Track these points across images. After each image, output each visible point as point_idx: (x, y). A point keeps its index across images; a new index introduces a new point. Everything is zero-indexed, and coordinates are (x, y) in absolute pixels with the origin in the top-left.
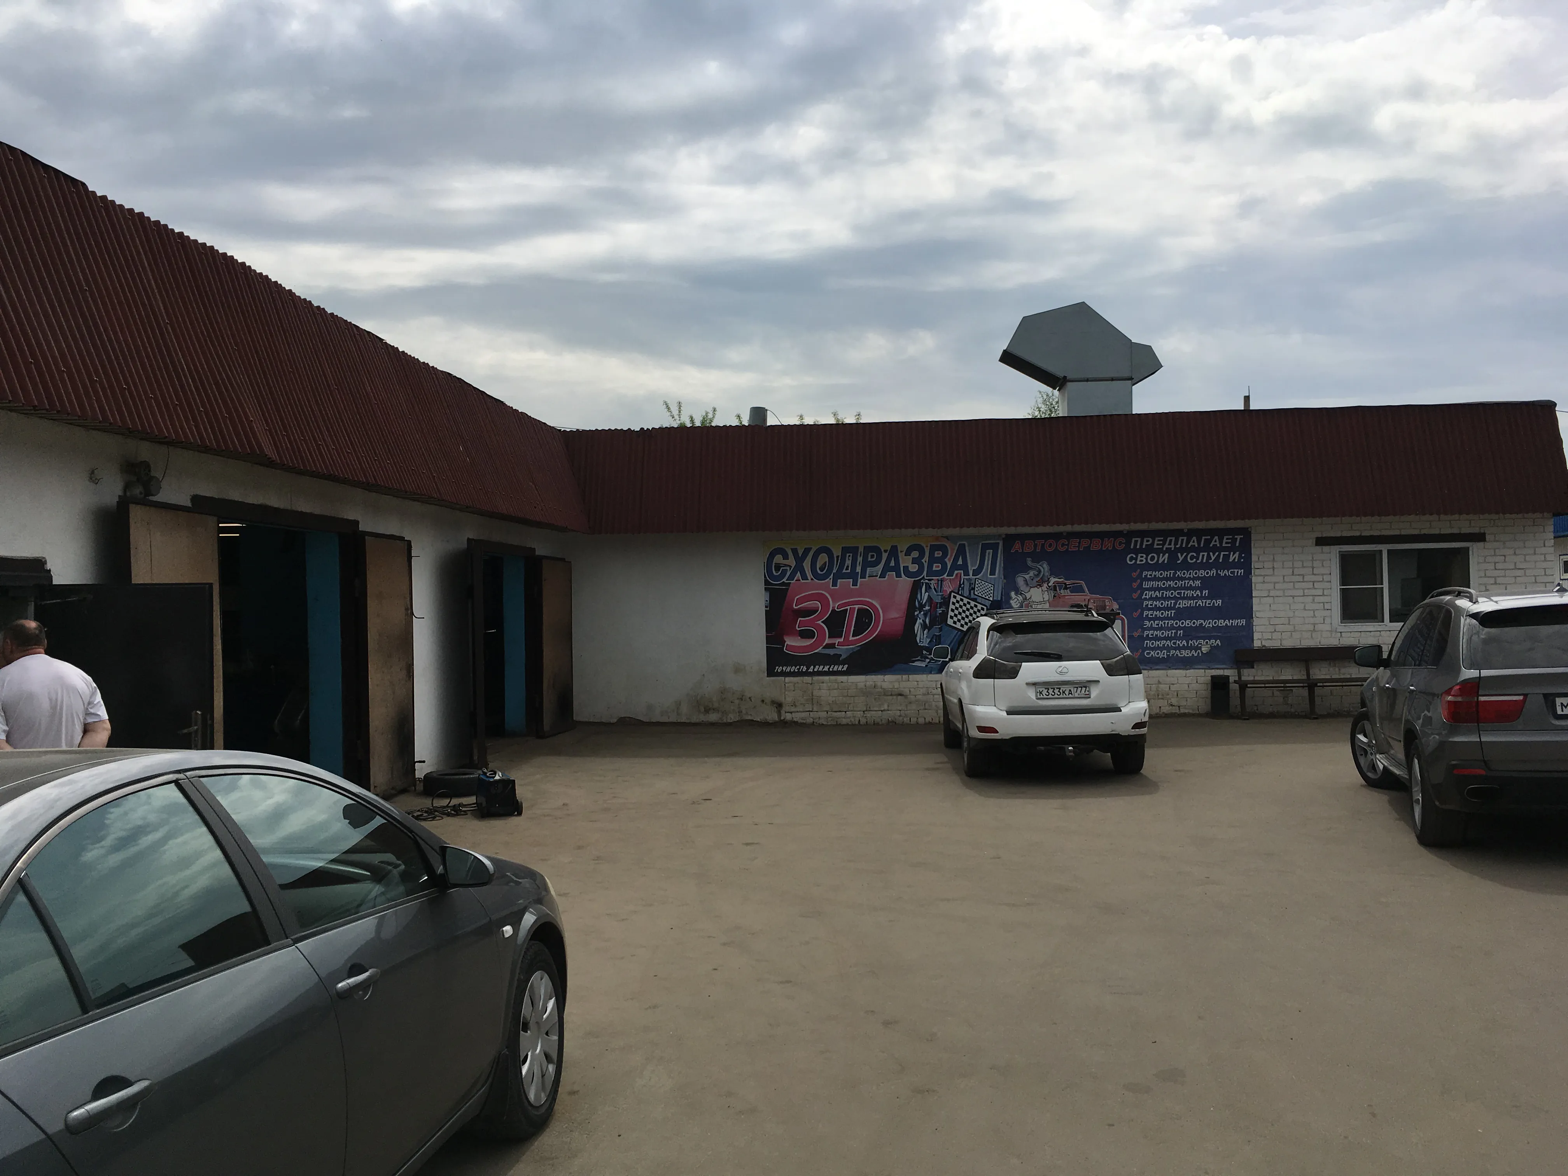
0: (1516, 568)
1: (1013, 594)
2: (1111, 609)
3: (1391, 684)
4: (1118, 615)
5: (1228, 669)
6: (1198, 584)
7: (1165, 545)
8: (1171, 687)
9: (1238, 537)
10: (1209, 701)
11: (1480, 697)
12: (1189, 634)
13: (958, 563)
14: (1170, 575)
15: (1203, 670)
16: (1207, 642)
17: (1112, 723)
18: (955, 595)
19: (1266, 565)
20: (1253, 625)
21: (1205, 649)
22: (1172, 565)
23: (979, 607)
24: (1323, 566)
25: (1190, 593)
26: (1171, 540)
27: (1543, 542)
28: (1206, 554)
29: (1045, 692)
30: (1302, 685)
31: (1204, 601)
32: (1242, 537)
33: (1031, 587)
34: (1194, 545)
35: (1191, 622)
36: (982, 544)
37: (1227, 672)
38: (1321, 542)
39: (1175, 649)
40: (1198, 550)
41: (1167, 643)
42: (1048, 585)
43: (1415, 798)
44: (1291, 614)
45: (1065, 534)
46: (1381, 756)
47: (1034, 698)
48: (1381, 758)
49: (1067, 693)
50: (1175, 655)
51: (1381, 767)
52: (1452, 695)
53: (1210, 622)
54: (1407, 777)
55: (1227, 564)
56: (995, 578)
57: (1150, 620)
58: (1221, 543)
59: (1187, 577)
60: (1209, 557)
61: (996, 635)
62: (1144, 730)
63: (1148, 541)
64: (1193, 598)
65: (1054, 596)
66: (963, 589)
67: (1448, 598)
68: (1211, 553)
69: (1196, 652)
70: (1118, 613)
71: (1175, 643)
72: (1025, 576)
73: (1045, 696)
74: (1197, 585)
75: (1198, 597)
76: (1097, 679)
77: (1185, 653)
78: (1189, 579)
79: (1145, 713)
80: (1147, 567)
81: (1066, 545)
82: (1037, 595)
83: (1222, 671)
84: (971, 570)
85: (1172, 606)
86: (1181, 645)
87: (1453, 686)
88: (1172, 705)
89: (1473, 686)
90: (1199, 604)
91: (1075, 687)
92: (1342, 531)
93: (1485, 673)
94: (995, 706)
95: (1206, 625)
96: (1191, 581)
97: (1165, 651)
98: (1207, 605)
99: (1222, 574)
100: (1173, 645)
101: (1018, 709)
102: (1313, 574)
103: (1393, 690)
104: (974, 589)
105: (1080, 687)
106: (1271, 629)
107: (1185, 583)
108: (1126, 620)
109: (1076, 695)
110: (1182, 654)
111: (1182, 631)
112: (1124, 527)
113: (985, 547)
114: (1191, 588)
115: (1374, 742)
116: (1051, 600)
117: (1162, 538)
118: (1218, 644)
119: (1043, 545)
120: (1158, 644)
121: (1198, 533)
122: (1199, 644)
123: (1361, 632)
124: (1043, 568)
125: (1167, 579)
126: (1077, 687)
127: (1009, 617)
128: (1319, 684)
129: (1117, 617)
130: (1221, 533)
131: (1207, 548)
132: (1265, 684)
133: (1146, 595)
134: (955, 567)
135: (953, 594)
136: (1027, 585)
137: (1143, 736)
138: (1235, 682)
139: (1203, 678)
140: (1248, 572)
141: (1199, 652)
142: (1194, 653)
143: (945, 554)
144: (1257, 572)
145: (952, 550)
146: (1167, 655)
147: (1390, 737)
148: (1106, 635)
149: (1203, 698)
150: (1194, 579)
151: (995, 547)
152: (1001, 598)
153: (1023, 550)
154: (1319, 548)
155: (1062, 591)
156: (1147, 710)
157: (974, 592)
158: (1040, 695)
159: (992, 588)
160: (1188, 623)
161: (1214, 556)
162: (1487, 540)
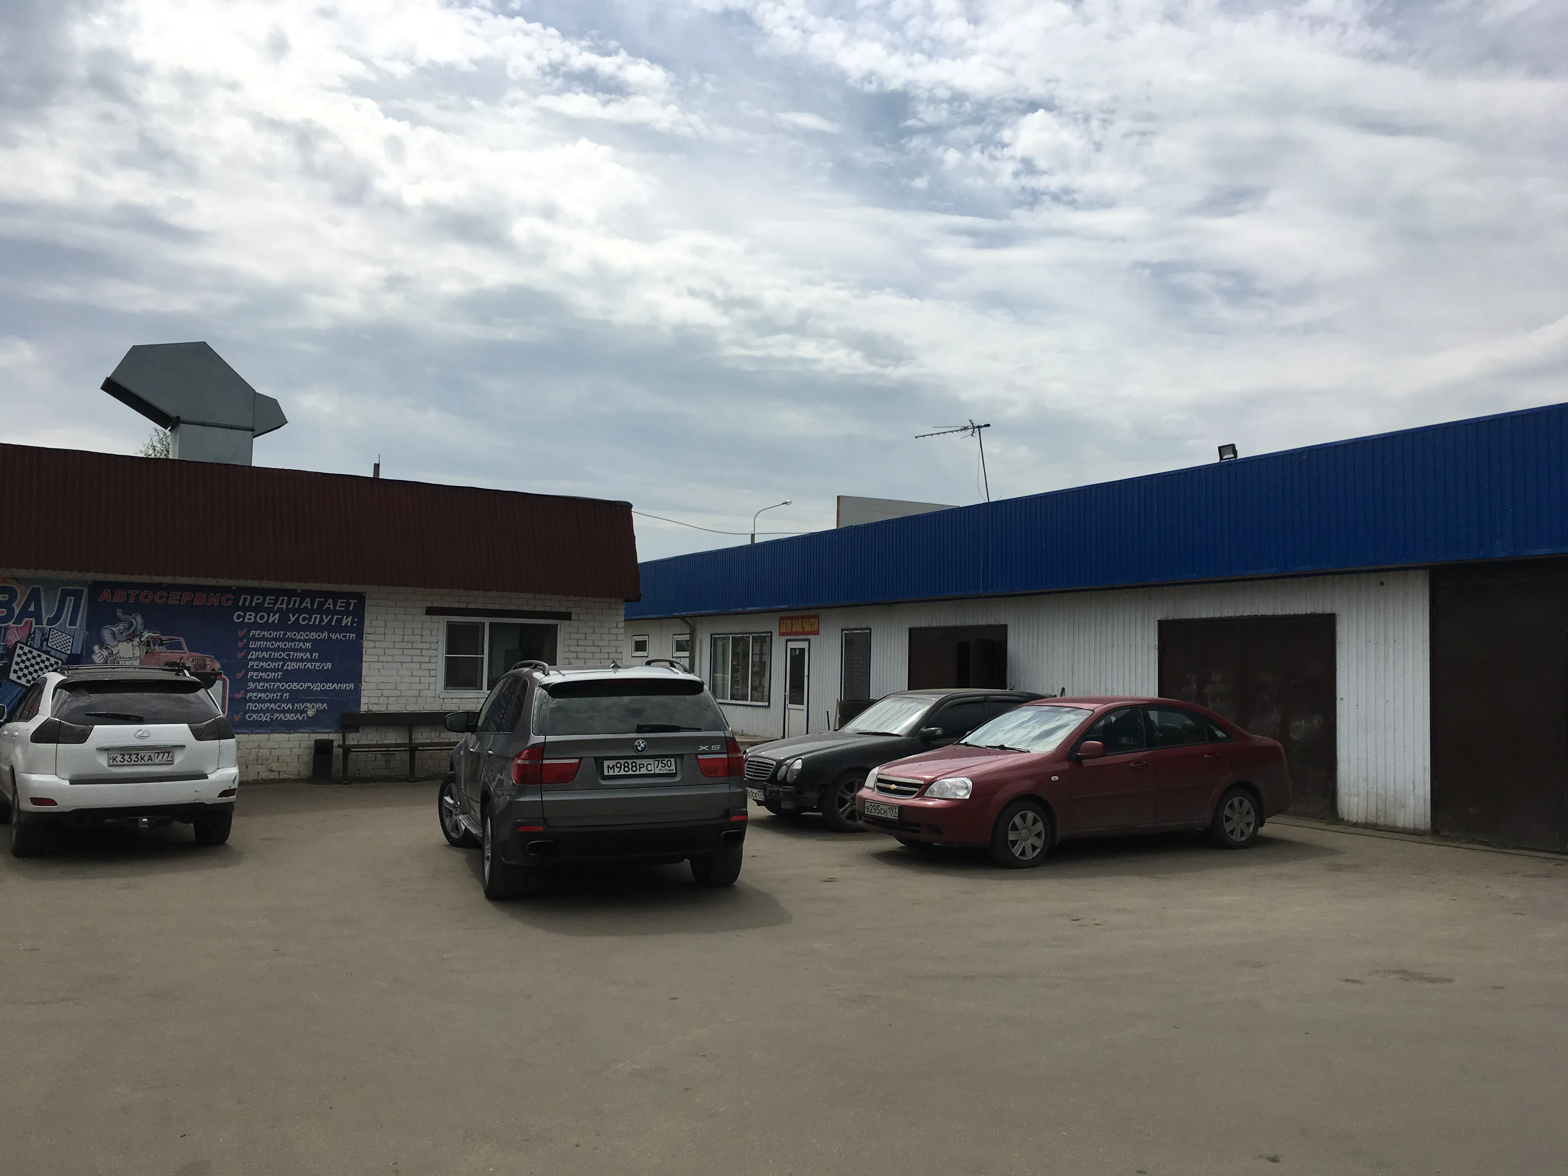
0: (594, 645)
1: (96, 648)
2: (212, 668)
3: (476, 749)
4: (219, 676)
5: (332, 733)
6: (309, 646)
7: (276, 604)
8: (272, 752)
9: (353, 602)
10: (311, 766)
11: (544, 761)
12: (295, 697)
13: (29, 610)
14: (280, 636)
15: (307, 735)
16: (313, 706)
17: (196, 791)
18: (22, 645)
19: (379, 631)
20: (361, 690)
21: (310, 713)
22: (283, 625)
23: (53, 660)
24: (431, 634)
25: (300, 655)
26: (283, 600)
27: (616, 623)
28: (319, 616)
29: (119, 758)
30: (403, 749)
31: (314, 664)
32: (356, 601)
33: (120, 641)
34: (308, 607)
35: (298, 685)
36: (62, 589)
37: (331, 736)
38: (431, 611)
39: (280, 712)
40: (311, 612)
41: (271, 706)
42: (140, 639)
43: (486, 855)
44: (399, 680)
45: (164, 586)
46: (463, 816)
47: (105, 764)
48: (462, 818)
49: (146, 758)
50: (279, 719)
51: (463, 828)
52: (522, 759)
53: (318, 685)
54: (481, 835)
55: (339, 628)
56: (75, 629)
57: (254, 681)
58: (335, 605)
59: (297, 639)
60: (321, 620)
61: (65, 693)
62: (232, 798)
63: (258, 599)
64: (302, 660)
65: (147, 652)
66: (33, 639)
67: (526, 669)
68: (324, 616)
69: (301, 716)
70: (219, 673)
71: (280, 706)
72: (113, 629)
73: (119, 763)
74: (307, 648)
75: (307, 660)
76: (184, 744)
77: (289, 717)
78: (300, 640)
79: (234, 780)
80: (255, 625)
81: (165, 597)
82: (125, 650)
83: (327, 735)
84: (45, 618)
85: (280, 668)
86: (286, 709)
87: (523, 751)
88: (271, 771)
89: (540, 750)
90: (308, 667)
91: (156, 753)
92: (450, 603)
93: (550, 738)
94: (56, 774)
95: (314, 687)
96: (302, 643)
97: (269, 714)
98: (316, 668)
99: (334, 637)
100: (277, 708)
101: (86, 778)
102: (422, 642)
103: (477, 755)
104: (47, 640)
105: (162, 753)
106: (379, 693)
107: (295, 644)
108: (228, 681)
109: (157, 761)
110: (287, 718)
111: (288, 694)
112: (233, 583)
113: (65, 594)
114: (301, 650)
115: (459, 803)
116: (142, 656)
117: (274, 597)
118: (324, 708)
119: (138, 595)
120: (261, 707)
121: (311, 594)
122: (305, 707)
123: (461, 698)
124: (136, 621)
125: (276, 639)
126: (159, 753)
127: (84, 673)
128: (419, 748)
129: (218, 677)
130: (336, 596)
131: (320, 611)
132: (368, 748)
133: (252, 655)
134: (24, 613)
135: (19, 645)
136: (115, 638)
137: (230, 805)
138: (339, 746)
139: (305, 742)
140: (360, 636)
141: (304, 716)
142: (299, 717)
143: (13, 598)
144: (369, 637)
145: (23, 594)
146: (270, 718)
147: (472, 799)
148: (198, 698)
149: (305, 763)
150: (305, 641)
151: (78, 595)
152: (82, 651)
153: (112, 600)
154: (428, 617)
155: (157, 647)
156: (238, 777)
157: (47, 643)
158: (113, 762)
159: (71, 640)
160: (294, 686)
161: (326, 618)
162: (572, 618)
